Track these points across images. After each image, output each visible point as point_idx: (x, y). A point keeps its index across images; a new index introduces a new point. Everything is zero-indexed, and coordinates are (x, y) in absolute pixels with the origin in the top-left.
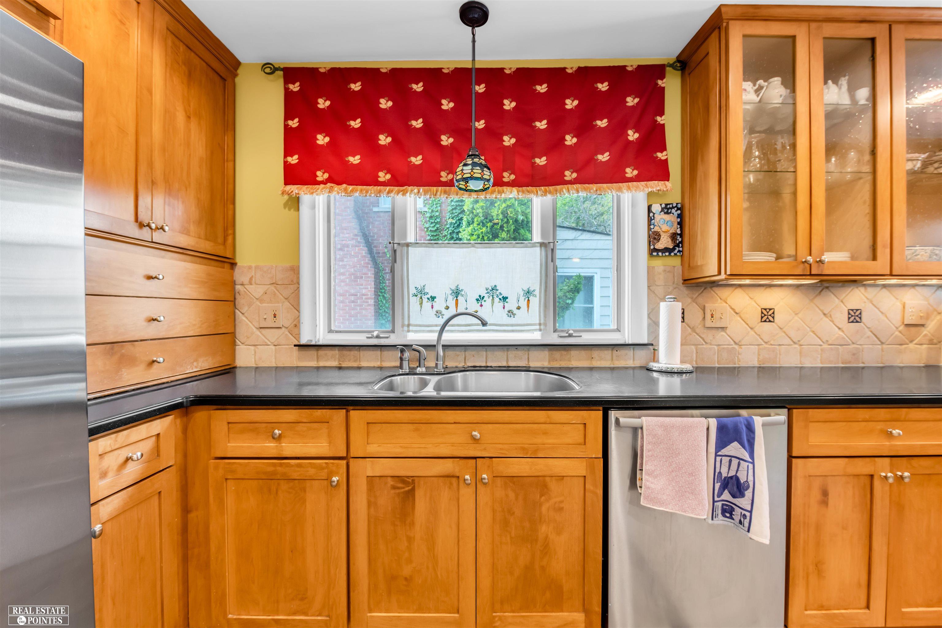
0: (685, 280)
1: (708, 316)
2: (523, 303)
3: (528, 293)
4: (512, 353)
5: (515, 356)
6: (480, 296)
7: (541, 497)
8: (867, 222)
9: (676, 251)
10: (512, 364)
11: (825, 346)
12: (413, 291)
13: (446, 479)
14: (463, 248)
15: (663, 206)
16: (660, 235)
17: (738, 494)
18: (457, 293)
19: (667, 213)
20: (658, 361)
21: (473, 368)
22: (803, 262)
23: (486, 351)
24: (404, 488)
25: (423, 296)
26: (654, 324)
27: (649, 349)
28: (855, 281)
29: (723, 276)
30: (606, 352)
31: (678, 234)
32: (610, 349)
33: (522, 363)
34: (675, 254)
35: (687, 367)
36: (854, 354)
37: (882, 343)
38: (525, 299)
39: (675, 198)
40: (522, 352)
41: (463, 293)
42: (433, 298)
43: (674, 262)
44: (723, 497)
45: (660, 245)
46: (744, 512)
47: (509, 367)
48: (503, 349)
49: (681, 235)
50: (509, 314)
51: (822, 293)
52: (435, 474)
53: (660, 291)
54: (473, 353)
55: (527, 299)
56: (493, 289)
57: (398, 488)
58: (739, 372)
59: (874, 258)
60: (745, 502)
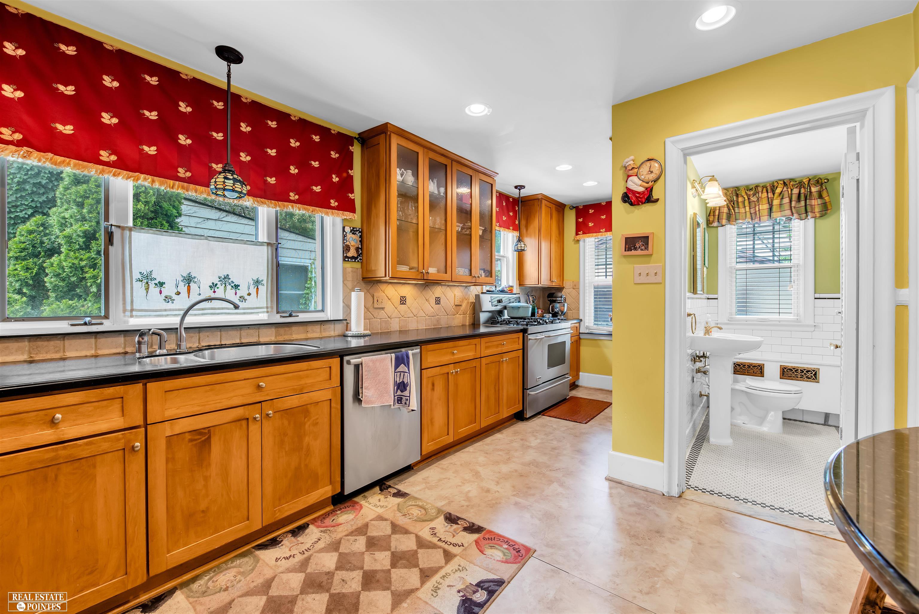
0: (363, 278)
1: (375, 301)
2: (253, 291)
3: (257, 282)
4: (244, 332)
5: (247, 334)
6: (213, 283)
7: (305, 419)
8: (444, 255)
9: (359, 259)
10: (244, 341)
11: (427, 317)
12: (136, 275)
13: (237, 422)
14: (195, 239)
15: (352, 228)
16: (350, 248)
17: (404, 390)
18: (189, 280)
19: (353, 234)
20: (350, 331)
21: (207, 347)
22: (421, 273)
23: (221, 331)
24: (200, 439)
25: (150, 281)
26: (347, 307)
27: (344, 323)
28: (438, 283)
29: (387, 278)
30: (317, 327)
31: (360, 248)
32: (319, 324)
33: (254, 340)
34: (358, 261)
35: (368, 332)
36: (438, 321)
37: (448, 315)
38: (254, 287)
39: (358, 225)
40: (254, 330)
41: (196, 280)
42: (161, 284)
43: (358, 265)
44: (398, 394)
45: (350, 254)
46: (407, 398)
47: (242, 343)
48: (236, 329)
49: (361, 249)
50: (241, 299)
51: (426, 288)
52: (229, 421)
53: (350, 285)
54: (208, 334)
55: (256, 287)
56: (225, 278)
57: (196, 440)
58: (390, 334)
59: (446, 273)
60: (406, 393)
